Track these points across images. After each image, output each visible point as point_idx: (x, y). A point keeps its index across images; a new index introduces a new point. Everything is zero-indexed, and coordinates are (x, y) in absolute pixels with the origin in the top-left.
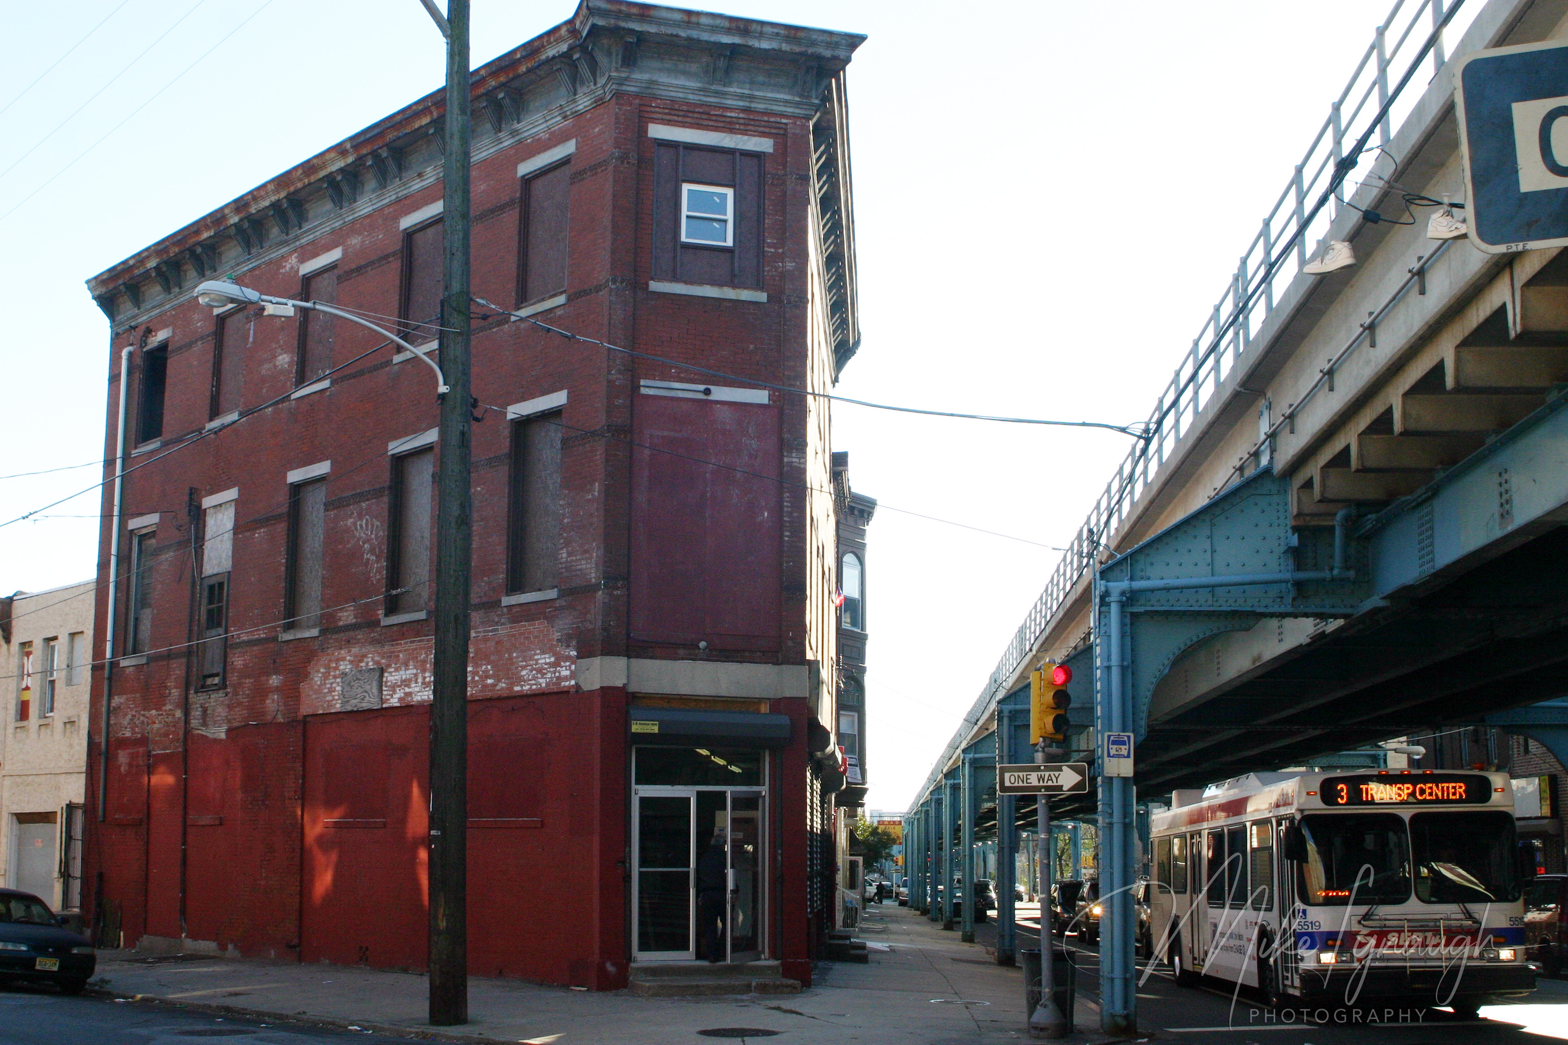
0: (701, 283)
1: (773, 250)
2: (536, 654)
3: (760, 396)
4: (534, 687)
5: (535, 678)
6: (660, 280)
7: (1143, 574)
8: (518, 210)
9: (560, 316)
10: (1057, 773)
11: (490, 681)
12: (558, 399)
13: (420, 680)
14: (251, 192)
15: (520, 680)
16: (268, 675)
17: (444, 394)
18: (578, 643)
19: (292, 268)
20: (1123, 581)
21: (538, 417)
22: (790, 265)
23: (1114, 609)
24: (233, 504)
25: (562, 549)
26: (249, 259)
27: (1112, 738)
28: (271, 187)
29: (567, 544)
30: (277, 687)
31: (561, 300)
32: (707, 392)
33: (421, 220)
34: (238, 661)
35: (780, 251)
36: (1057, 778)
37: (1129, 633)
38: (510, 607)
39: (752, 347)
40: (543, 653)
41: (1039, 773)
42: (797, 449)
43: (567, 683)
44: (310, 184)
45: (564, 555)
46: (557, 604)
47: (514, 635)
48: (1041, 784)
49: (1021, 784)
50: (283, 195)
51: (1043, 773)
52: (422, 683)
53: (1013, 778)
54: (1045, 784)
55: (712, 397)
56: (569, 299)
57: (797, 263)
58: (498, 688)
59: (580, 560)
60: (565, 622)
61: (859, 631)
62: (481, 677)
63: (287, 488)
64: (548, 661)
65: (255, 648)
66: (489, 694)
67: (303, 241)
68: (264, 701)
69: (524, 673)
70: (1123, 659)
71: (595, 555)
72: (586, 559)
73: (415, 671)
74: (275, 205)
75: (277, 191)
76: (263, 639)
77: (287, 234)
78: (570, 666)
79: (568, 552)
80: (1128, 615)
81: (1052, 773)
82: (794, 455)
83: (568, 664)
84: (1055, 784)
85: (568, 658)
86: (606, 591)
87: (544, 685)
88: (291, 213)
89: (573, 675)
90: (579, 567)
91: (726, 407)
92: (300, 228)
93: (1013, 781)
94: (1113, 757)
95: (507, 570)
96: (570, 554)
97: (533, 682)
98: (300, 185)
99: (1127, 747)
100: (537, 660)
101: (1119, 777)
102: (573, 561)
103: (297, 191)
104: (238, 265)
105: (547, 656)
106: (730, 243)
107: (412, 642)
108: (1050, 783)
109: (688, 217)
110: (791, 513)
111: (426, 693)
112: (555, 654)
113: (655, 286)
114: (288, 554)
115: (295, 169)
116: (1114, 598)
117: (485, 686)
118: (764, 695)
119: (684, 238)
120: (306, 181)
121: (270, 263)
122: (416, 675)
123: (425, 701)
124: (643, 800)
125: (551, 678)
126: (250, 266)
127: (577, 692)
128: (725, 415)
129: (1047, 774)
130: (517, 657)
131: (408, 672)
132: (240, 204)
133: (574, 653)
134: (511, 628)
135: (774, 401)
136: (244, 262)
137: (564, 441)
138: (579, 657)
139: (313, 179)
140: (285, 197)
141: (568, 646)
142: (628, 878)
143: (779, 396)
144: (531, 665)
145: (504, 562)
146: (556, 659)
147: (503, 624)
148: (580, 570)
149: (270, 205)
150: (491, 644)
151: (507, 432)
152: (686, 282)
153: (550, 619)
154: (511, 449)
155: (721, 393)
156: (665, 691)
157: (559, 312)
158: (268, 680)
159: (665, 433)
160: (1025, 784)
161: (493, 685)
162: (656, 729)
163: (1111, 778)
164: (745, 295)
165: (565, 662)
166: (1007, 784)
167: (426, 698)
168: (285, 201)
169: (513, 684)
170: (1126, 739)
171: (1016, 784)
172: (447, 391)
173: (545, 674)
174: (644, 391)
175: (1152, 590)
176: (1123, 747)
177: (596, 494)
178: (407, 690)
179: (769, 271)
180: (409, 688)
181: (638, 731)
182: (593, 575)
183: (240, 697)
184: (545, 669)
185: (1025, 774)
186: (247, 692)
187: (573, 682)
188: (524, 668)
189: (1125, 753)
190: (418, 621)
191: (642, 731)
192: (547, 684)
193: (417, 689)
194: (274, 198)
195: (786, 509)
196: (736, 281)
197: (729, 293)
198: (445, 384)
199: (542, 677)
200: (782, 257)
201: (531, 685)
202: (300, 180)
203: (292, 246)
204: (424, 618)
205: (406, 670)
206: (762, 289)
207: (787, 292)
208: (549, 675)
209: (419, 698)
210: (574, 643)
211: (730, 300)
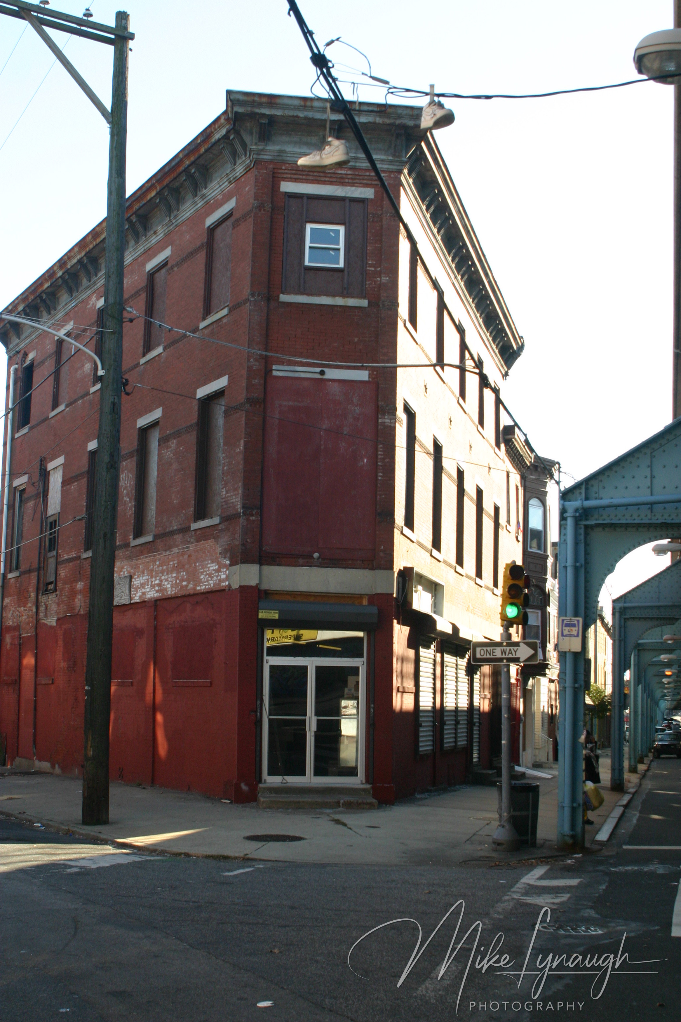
0: (319, 295)
1: (373, 269)
2: (208, 564)
3: (363, 375)
4: (207, 587)
5: (208, 581)
6: (288, 293)
7: (597, 495)
8: (205, 251)
9: (225, 323)
10: (515, 648)
11: (185, 583)
12: (222, 382)
13: (150, 584)
14: (66, 254)
15: (199, 582)
16: (77, 582)
17: (102, 376)
18: (230, 555)
19: (93, 304)
20: (576, 500)
21: (212, 396)
22: (385, 279)
23: (570, 522)
24: (62, 466)
25: (223, 488)
26: (71, 300)
27: (565, 622)
28: (76, 249)
29: (226, 485)
30: (80, 590)
31: (225, 312)
32: (322, 373)
33: (157, 264)
34: (63, 573)
35: (379, 269)
36: (515, 652)
37: (583, 541)
38: (196, 530)
39: (356, 339)
40: (212, 562)
41: (502, 648)
42: (388, 413)
43: (224, 584)
44: (97, 245)
45: (224, 493)
46: (221, 527)
47: (197, 551)
48: (504, 656)
49: (488, 656)
50: (83, 254)
51: (505, 648)
52: (151, 586)
53: (482, 651)
54: (507, 656)
55: (326, 377)
56: (230, 311)
57: (390, 277)
58: (189, 588)
59: (232, 496)
60: (224, 540)
61: (542, 552)
62: (180, 580)
63: (87, 455)
64: (214, 568)
65: (71, 564)
66: (184, 593)
67: (98, 285)
68: (74, 599)
69: (202, 577)
70: (576, 559)
71: (240, 491)
72: (236, 495)
73: (147, 577)
74: (80, 261)
75: (79, 252)
76: (75, 557)
77: (90, 281)
78: (226, 571)
79: (226, 491)
80: (582, 527)
81: (512, 648)
82: (386, 417)
83: (225, 570)
84: (514, 656)
85: (225, 566)
86: (244, 517)
87: (212, 585)
88: (90, 267)
89: (227, 578)
90: (231, 501)
91: (336, 384)
92: (96, 276)
93: (482, 654)
94: (566, 636)
95: (195, 505)
96: (227, 492)
97: (206, 583)
98: (91, 246)
99: (577, 628)
100: (209, 568)
101: (570, 651)
102: (228, 497)
103: (90, 252)
104: (66, 305)
105: (214, 565)
106: (341, 265)
107: (146, 557)
108: (510, 656)
109: (310, 248)
110: (384, 459)
111: (152, 592)
112: (219, 563)
113: (284, 298)
114: (87, 499)
115: (87, 235)
116: (569, 514)
117: (182, 587)
118: (363, 592)
119: (307, 263)
120: (95, 243)
121: (82, 302)
122: (148, 580)
123: (152, 598)
124: (272, 668)
125: (216, 580)
126: (73, 305)
127: (229, 589)
128: (335, 389)
129: (508, 648)
130: (199, 566)
131: (144, 578)
132: (62, 262)
133: (228, 562)
134: (196, 545)
135: (373, 379)
136: (69, 302)
137: (226, 412)
138: (231, 565)
139: (98, 241)
140: (85, 255)
141: (225, 557)
142: (259, 722)
143: (376, 374)
144: (206, 571)
145: (193, 499)
146: (219, 567)
147: (192, 543)
148: (232, 503)
149: (77, 262)
150: (186, 557)
151: (196, 408)
152: (308, 295)
153: (216, 538)
154: (198, 419)
155: (332, 374)
156: (288, 589)
157: (225, 320)
158: (76, 586)
159: (291, 403)
160: (492, 657)
161: (187, 586)
162: (276, 616)
163: (565, 653)
164: (351, 302)
165: (223, 569)
166: (478, 656)
167: (152, 596)
168: (85, 258)
169: (195, 585)
170: (576, 622)
171: (485, 657)
172: (103, 374)
173: (213, 577)
174: (275, 373)
175: (604, 507)
176: (574, 629)
177: (242, 448)
178: (143, 590)
179: (370, 284)
180: (145, 589)
181: (264, 617)
182: (239, 506)
183: (63, 597)
184: (213, 574)
185: (492, 648)
186: (67, 594)
187: (227, 583)
188: (202, 573)
189: (575, 633)
190: (149, 542)
191: (266, 618)
192: (214, 584)
193: (148, 590)
194: (79, 257)
195: (379, 457)
196: (345, 292)
197: (339, 301)
198: (102, 369)
199: (211, 580)
200: (379, 274)
201: (206, 585)
202: (91, 243)
203: (92, 289)
204: (152, 540)
205: (143, 576)
206: (364, 298)
207: (382, 298)
208: (215, 578)
209: (149, 596)
210: (228, 555)
211: (341, 306)
